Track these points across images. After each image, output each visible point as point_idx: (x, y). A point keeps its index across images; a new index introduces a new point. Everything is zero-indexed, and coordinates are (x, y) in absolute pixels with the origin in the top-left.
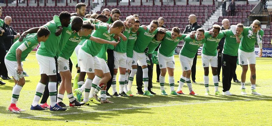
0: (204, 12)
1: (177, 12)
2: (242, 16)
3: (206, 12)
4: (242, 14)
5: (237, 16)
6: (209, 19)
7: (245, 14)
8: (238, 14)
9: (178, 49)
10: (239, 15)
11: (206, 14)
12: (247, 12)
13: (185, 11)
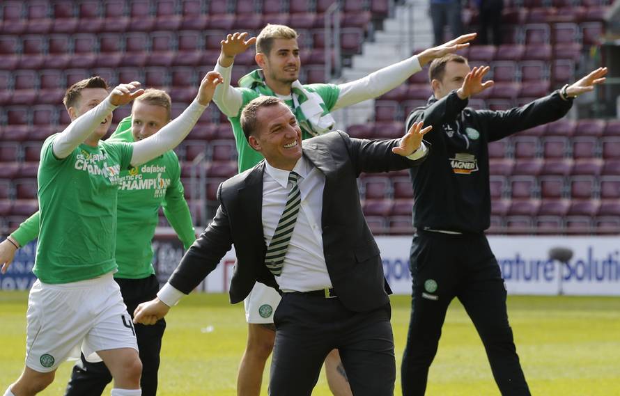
0: (318, 25)
1: (155, 28)
2: (554, 42)
3: (332, 27)
4: (554, 32)
5: (520, 49)
6: (349, 66)
7: (569, 31)
8: (528, 33)
9: (163, 254)
10: (535, 37)
11: (331, 37)
12: (581, 20)
13: (203, 19)
